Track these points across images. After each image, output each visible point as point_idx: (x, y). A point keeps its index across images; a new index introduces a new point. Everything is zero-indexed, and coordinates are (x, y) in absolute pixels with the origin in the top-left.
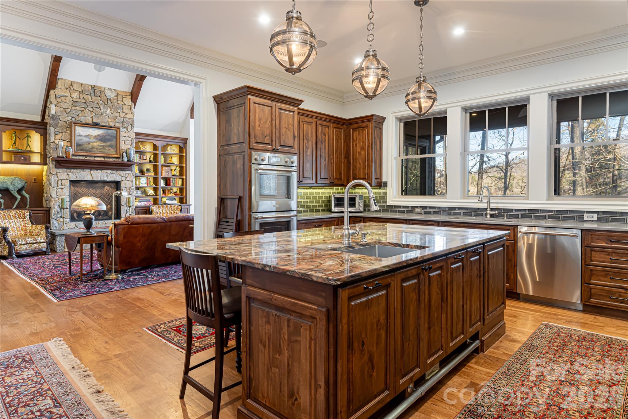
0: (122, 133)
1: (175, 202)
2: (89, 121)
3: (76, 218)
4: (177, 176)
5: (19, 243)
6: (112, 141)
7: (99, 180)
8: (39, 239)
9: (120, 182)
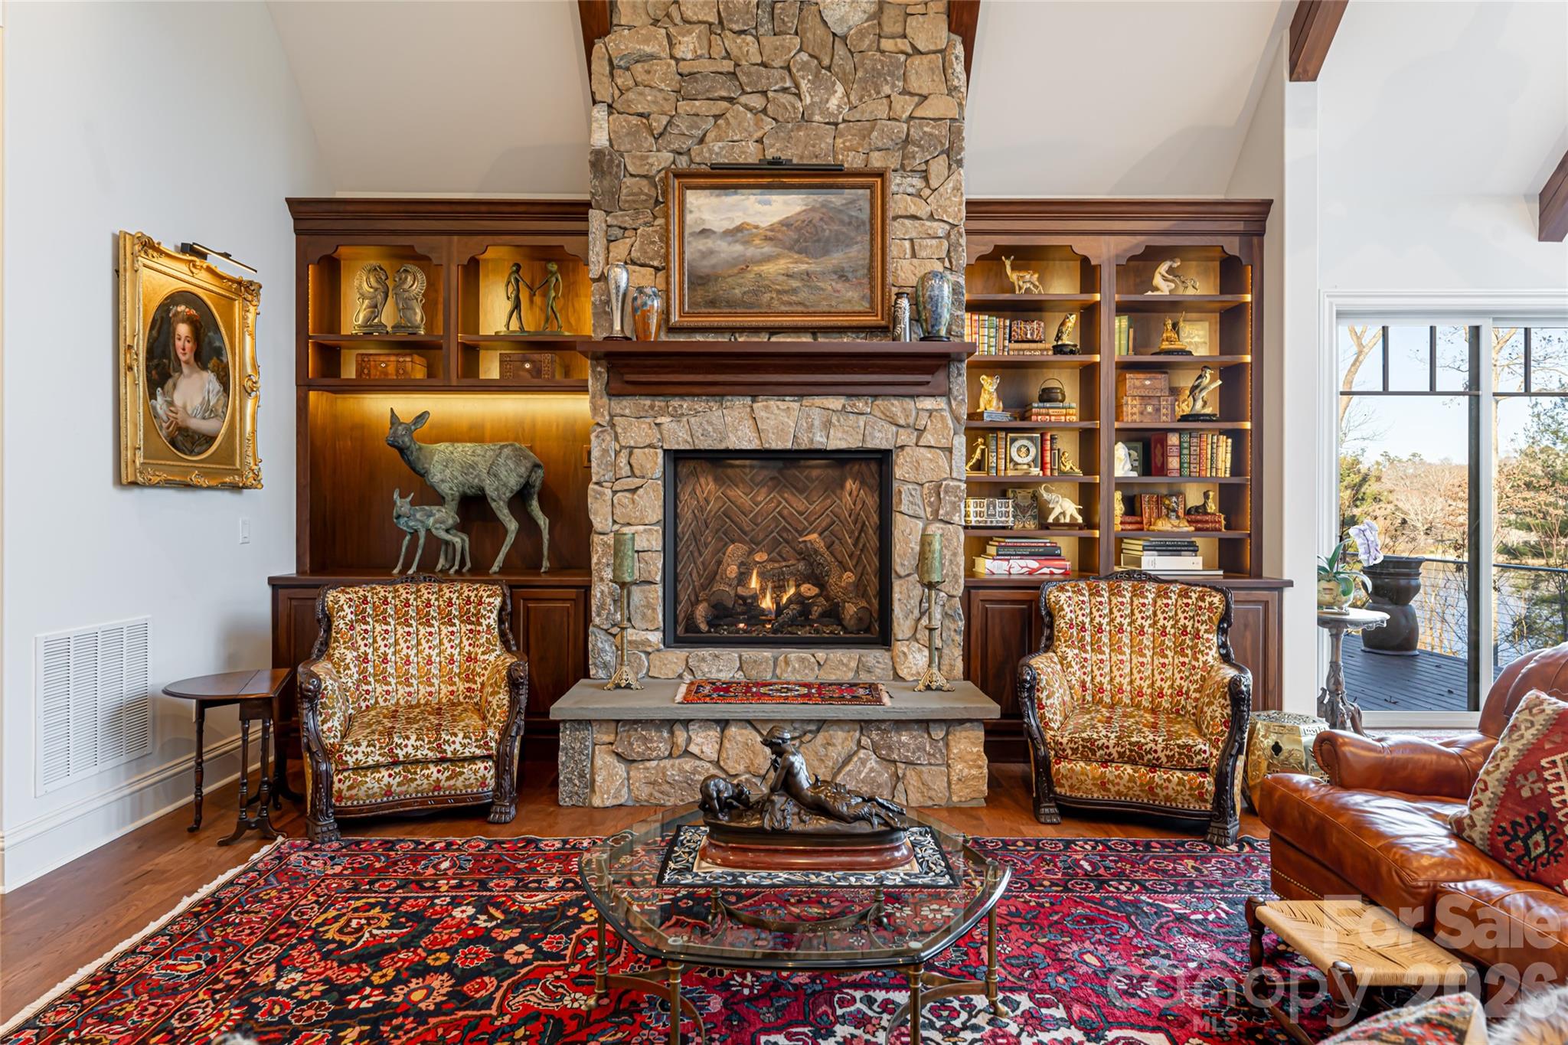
0: (900, 204)
1: (1191, 564)
2: (750, 154)
3: (704, 627)
4: (1208, 418)
5: (350, 761)
6: (849, 242)
7: (789, 446)
8: (456, 744)
9: (889, 452)
